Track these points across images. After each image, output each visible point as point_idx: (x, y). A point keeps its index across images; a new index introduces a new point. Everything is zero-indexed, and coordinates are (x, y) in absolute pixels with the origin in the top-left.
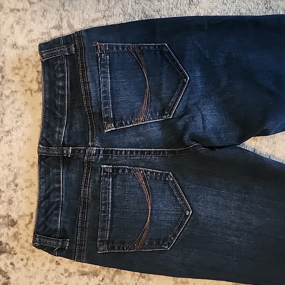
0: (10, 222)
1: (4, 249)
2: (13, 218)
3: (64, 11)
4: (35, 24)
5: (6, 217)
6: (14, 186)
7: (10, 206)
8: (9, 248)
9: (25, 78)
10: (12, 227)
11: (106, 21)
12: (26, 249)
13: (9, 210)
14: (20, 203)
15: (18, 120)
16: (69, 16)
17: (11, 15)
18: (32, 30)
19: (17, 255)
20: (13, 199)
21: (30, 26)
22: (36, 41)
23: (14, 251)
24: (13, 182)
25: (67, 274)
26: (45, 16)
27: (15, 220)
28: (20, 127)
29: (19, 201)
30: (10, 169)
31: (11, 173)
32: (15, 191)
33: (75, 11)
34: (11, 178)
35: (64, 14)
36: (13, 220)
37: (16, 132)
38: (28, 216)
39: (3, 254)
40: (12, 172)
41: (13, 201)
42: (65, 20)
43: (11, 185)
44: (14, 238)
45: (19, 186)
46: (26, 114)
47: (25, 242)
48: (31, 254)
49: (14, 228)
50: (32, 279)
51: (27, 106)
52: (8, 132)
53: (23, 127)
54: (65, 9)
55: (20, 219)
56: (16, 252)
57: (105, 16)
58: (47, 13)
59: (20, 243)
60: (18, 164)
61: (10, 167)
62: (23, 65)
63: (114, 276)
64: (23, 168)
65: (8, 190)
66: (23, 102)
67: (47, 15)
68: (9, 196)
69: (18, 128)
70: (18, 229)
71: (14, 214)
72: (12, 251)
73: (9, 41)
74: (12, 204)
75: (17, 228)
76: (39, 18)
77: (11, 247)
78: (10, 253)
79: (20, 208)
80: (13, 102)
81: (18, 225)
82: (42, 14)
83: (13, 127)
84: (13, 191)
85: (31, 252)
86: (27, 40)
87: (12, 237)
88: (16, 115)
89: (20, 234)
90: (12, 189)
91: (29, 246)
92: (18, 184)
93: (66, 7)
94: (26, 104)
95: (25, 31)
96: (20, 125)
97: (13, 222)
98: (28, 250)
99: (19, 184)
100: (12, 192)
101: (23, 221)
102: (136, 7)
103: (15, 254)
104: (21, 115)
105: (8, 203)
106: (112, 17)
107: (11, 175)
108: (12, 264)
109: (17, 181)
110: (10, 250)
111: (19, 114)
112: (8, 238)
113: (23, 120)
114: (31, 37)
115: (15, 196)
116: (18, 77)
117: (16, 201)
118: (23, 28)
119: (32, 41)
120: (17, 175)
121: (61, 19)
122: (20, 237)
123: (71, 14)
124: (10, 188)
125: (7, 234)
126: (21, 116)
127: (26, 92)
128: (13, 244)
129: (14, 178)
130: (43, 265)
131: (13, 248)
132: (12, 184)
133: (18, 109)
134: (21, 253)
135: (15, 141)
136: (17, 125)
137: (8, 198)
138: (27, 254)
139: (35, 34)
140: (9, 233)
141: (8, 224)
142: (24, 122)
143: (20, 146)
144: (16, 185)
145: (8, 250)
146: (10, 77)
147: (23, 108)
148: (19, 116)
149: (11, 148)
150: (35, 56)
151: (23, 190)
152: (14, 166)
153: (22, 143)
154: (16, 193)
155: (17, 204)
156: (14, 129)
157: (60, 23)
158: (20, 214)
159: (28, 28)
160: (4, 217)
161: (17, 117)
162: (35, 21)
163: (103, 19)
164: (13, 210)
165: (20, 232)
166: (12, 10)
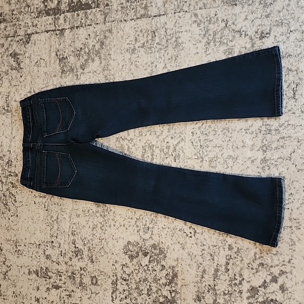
17: (14, 87)
25: (35, 197)
35: (32, 86)
42: (32, 89)
50: (23, 198)
52: (14, 137)
63: (51, 198)
73: (14, 99)
76: (23, 88)
80: (15, 125)
93: (33, 83)
102: (57, 81)
108: (16, 192)
109: (17, 158)
116: (17, 114)
121: (31, 88)
130: (27, 193)
144: (17, 160)
146: (14, 114)
159: (20, 93)
166: (14, 86)
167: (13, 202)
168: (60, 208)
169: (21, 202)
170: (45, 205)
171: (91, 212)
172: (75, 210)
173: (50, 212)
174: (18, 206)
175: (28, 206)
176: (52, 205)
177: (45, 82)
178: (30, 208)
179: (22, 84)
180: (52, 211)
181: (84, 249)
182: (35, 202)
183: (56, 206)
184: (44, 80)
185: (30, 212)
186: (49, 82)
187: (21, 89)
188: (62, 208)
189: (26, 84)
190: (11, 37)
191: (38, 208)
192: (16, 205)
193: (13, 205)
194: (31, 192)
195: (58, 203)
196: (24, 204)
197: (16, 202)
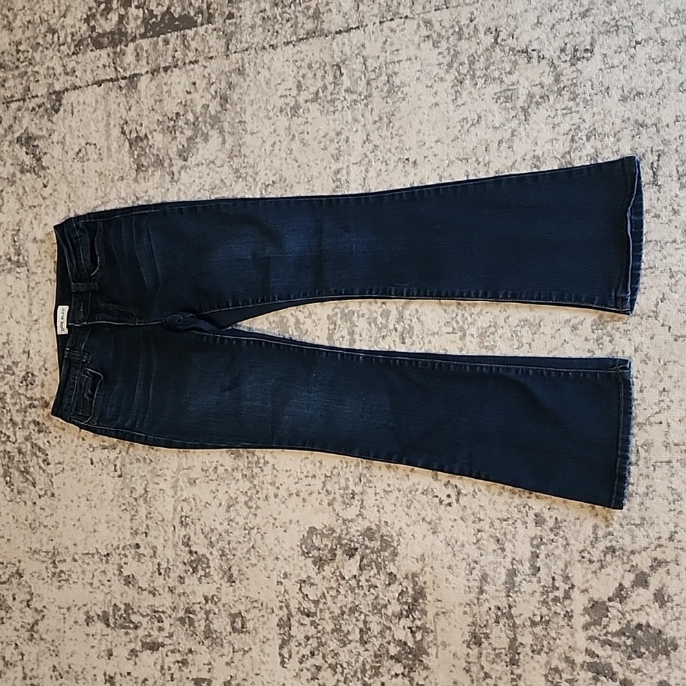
167: (42, 465)
168: (150, 468)
169: (59, 463)
170: (115, 466)
171: (221, 470)
172: (184, 469)
173: (127, 480)
174: (53, 472)
175: (78, 471)
176: (131, 463)
177: (100, 194)
178: (81, 475)
179: (48, 202)
180: (132, 477)
181: (211, 553)
182: (91, 460)
183: (141, 465)
184: (97, 189)
185: (82, 483)
186: (109, 193)
187: (47, 214)
188: (155, 468)
189: (57, 200)
190: (16, 101)
191: (99, 472)
192: (49, 471)
193: (41, 472)
194: (81, 439)
195: (144, 458)
196: (68, 468)
197: (48, 464)
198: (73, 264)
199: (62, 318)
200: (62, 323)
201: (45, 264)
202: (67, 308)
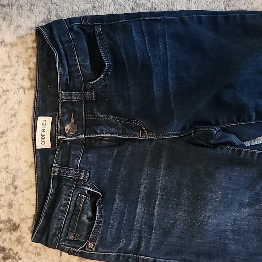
0: (12, 227)
1: (8, 255)
2: (15, 222)
3: (52, 4)
4: (23, 19)
5: (7, 221)
6: (13, 188)
7: (11, 209)
8: (13, 253)
9: (17, 76)
10: (14, 231)
11: (96, 12)
12: (31, 252)
13: (10, 214)
14: (21, 206)
15: (12, 120)
16: (57, 10)
18: (20, 25)
19: (22, 260)
20: (14, 202)
21: (18, 21)
22: (25, 36)
23: (18, 256)
24: (12, 185)
26: (32, 11)
27: (17, 224)
28: (15, 127)
29: (20, 204)
30: (8, 171)
31: (9, 176)
32: (15, 194)
33: (63, 3)
34: (9, 181)
36: (15, 224)
37: (11, 132)
38: (31, 218)
39: (7, 260)
40: (10, 174)
41: (14, 205)
43: (10, 188)
44: (18, 242)
45: (18, 188)
46: (21, 113)
47: (29, 245)
48: (37, 257)
49: (17, 232)
51: (21, 104)
53: (18, 127)
54: (53, 2)
55: (22, 222)
56: (21, 257)
57: (95, 7)
58: (34, 7)
59: (24, 247)
60: (16, 165)
61: (7, 169)
62: (13, 62)
64: (21, 170)
65: (7, 193)
66: (16, 100)
67: (34, 9)
68: (8, 199)
69: (13, 128)
70: (21, 233)
71: (15, 218)
72: (16, 256)
74: (13, 208)
75: (19, 232)
77: (15, 252)
78: (15, 259)
79: (22, 211)
81: (21, 229)
82: (29, 8)
83: (8, 127)
84: (13, 194)
85: (37, 255)
86: (15, 36)
87: (15, 241)
88: (10, 115)
89: (24, 238)
90: (11, 192)
91: (34, 249)
92: (17, 186)
94: (20, 103)
95: (13, 27)
96: (15, 125)
97: (15, 226)
98: (33, 254)
99: (19, 186)
100: (11, 195)
101: (25, 225)
103: (20, 259)
104: (15, 114)
105: (8, 207)
106: (102, 8)
107: (9, 178)
110: (14, 255)
111: (13, 113)
112: (11, 244)
113: (18, 119)
114: (20, 33)
115: (15, 200)
117: (16, 204)
118: (11, 24)
119: (20, 37)
120: (16, 177)
122: (23, 241)
123: (60, 7)
124: (9, 191)
125: (10, 239)
126: (15, 116)
127: (19, 91)
128: (16, 249)
129: (12, 181)
131: (17, 253)
132: (11, 186)
133: (11, 108)
134: (26, 258)
135: (11, 142)
136: (12, 125)
137: (8, 202)
138: (32, 257)
139: (23, 29)
140: (11, 238)
141: (10, 229)
142: (19, 121)
143: (17, 147)
145: (12, 255)
147: (16, 107)
148: (13, 116)
149: (7, 149)
150: (25, 53)
151: (24, 192)
152: (12, 168)
153: (19, 144)
154: (16, 196)
155: (17, 207)
156: (8, 130)
157: (49, 16)
158: (22, 217)
160: (6, 222)
161: (11, 117)
162: (22, 16)
163: (93, 11)
164: (14, 214)
165: (23, 235)
198: (65, 71)
199: (43, 130)
200: (43, 136)
201: (17, 70)
202: (49, 120)
